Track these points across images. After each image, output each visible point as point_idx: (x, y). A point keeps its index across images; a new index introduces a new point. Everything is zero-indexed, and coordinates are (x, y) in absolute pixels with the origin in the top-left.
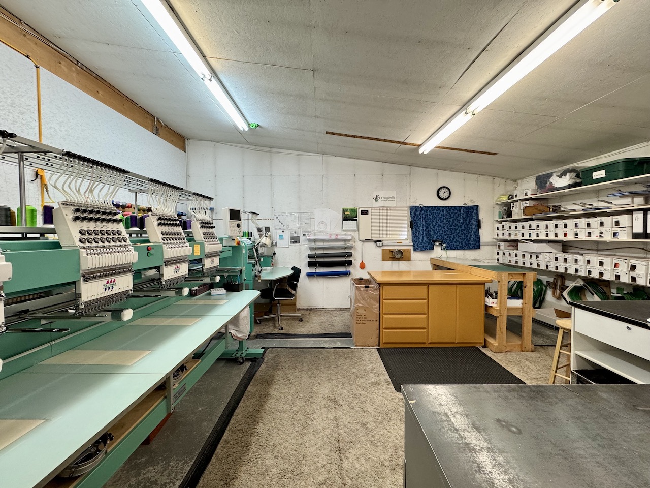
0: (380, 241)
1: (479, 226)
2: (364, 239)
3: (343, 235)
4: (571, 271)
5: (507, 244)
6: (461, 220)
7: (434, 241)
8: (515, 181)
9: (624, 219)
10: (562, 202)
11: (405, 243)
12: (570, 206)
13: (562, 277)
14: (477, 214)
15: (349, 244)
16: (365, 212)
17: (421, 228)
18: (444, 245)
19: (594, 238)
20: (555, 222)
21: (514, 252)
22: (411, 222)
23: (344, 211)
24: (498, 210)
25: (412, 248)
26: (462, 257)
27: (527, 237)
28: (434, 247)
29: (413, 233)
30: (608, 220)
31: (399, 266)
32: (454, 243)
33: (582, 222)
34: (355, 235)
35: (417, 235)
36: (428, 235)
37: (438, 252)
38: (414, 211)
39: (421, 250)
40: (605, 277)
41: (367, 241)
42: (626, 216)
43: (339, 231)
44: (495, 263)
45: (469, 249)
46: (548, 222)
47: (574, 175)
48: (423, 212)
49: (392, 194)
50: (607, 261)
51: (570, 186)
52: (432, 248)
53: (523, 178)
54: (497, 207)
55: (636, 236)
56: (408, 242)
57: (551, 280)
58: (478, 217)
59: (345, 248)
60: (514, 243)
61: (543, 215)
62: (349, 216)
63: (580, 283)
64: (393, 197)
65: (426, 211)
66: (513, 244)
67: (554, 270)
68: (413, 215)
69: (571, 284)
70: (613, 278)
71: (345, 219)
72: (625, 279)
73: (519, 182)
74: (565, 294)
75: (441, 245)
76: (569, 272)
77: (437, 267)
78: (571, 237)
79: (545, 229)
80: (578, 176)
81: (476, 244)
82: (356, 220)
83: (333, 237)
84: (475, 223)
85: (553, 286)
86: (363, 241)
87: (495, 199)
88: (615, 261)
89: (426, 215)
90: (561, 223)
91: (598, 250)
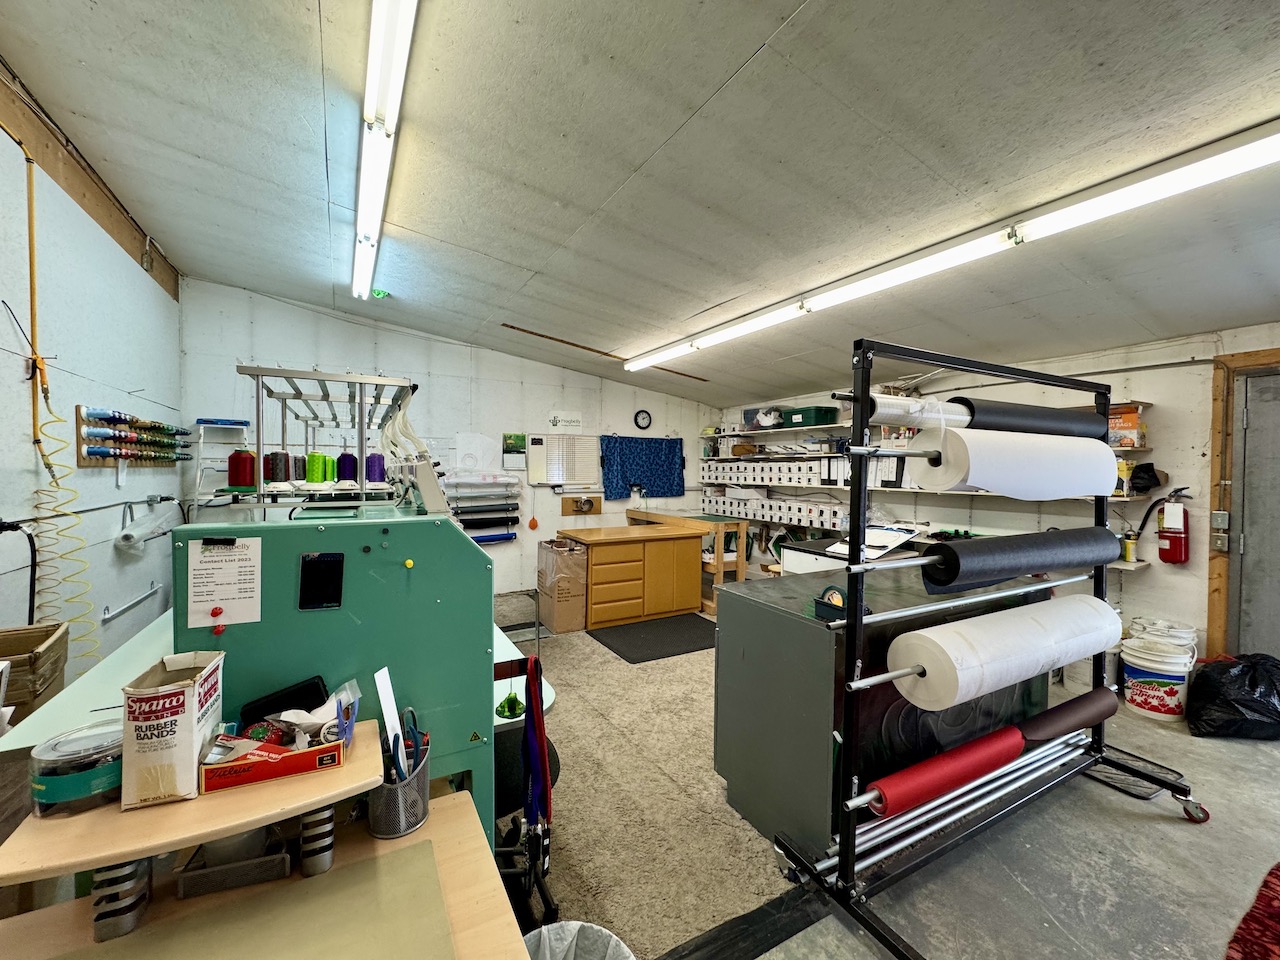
0: (560, 486)
1: (683, 466)
2: (536, 483)
3: (503, 476)
4: (776, 520)
5: (714, 489)
6: (663, 457)
7: (631, 486)
8: (721, 410)
9: (815, 464)
10: (766, 441)
11: (594, 487)
12: (773, 447)
13: (767, 526)
14: (681, 450)
15: (515, 490)
16: (537, 442)
17: (615, 468)
18: (644, 491)
19: (794, 483)
20: (761, 464)
21: (721, 499)
22: (602, 459)
23: (506, 438)
24: (703, 445)
25: (602, 496)
26: (664, 507)
27: (734, 481)
28: (632, 494)
29: (604, 474)
30: (804, 465)
31: (585, 523)
32: (655, 488)
33: (785, 466)
34: (523, 476)
35: (610, 476)
36: (624, 477)
37: (637, 501)
38: (606, 442)
39: (615, 499)
40: (802, 524)
41: (540, 485)
42: (817, 463)
43: (498, 471)
44: (700, 513)
45: (673, 496)
46: (756, 464)
47: (777, 414)
48: (617, 445)
49: (577, 415)
50: (804, 507)
51: (775, 426)
52: (629, 496)
53: (728, 408)
54: (703, 441)
55: (824, 482)
56: (597, 486)
57: (757, 531)
58: (682, 454)
59: (508, 497)
60: (721, 488)
61: (751, 456)
62: (513, 446)
63: (782, 532)
64: (577, 421)
65: (621, 443)
66: (719, 489)
67: (761, 519)
68: (604, 447)
69: (775, 534)
70: (808, 525)
71: (507, 450)
72: (816, 525)
73: (725, 411)
74: (770, 545)
75: (640, 491)
76: (774, 520)
77: (634, 521)
78: (775, 483)
79: (753, 473)
80: (780, 416)
81: (678, 490)
82: (524, 452)
83: (490, 480)
84: (678, 461)
85: (758, 537)
86: (533, 486)
87: (701, 431)
88: (809, 507)
89: (621, 449)
90: (767, 465)
91: (796, 496)
